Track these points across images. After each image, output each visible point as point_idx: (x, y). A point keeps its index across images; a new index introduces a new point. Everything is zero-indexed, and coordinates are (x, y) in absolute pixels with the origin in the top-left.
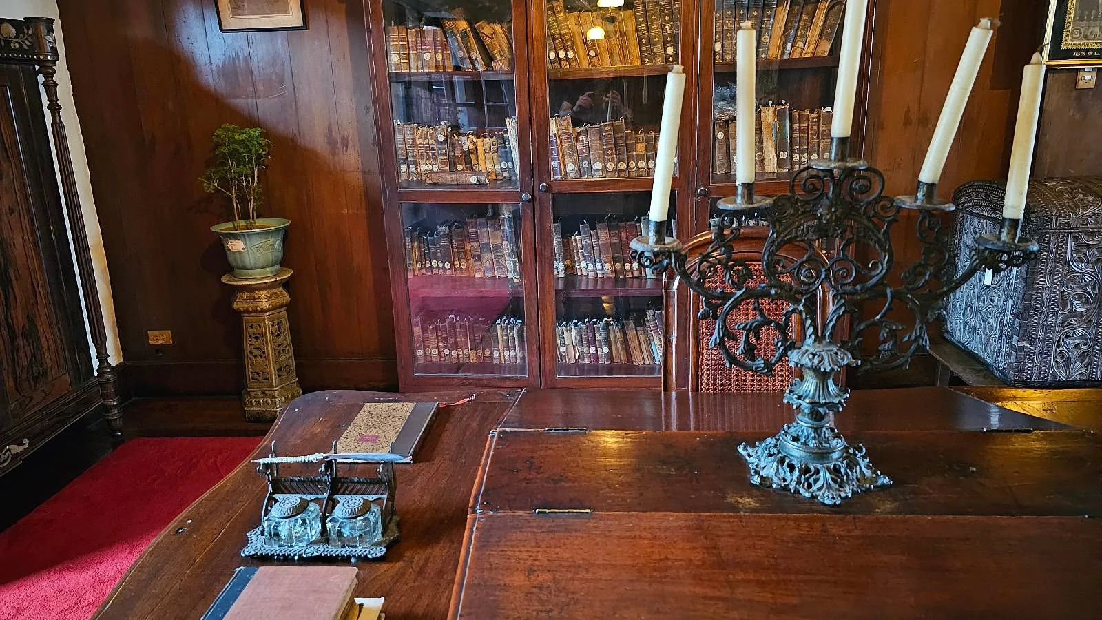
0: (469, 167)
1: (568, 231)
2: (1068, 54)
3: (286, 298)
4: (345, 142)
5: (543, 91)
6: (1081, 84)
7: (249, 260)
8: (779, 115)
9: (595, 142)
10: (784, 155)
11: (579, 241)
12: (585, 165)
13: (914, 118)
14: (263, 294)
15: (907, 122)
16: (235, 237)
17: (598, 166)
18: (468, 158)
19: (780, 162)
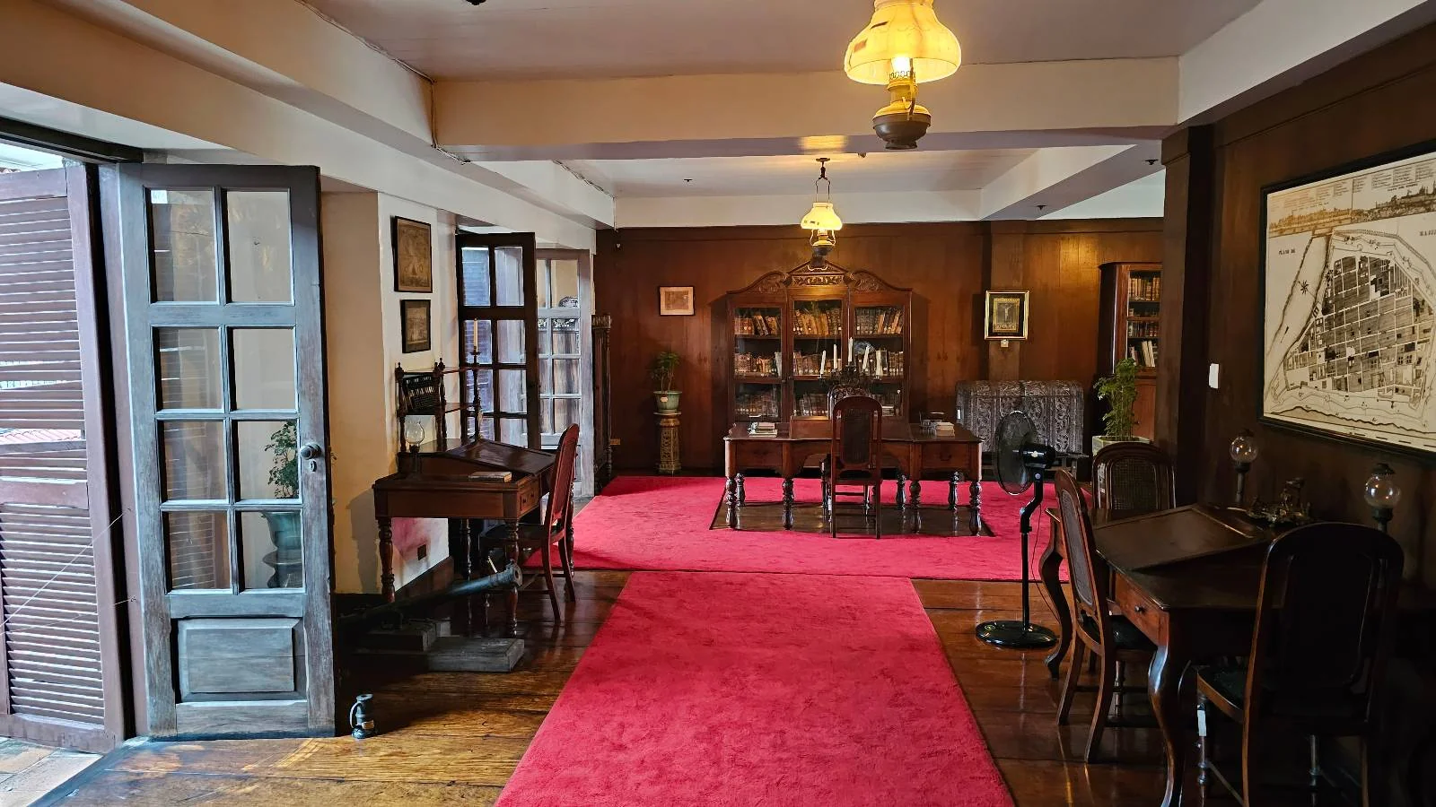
0: (758, 370)
1: (799, 398)
2: (996, 334)
3: (678, 423)
4: (705, 360)
5: (792, 343)
6: (1002, 346)
7: (669, 406)
8: (883, 354)
9: (811, 362)
10: (885, 369)
11: (803, 402)
12: (806, 371)
13: (942, 356)
14: (672, 420)
15: (939, 358)
16: (664, 396)
17: (811, 371)
18: (758, 368)
19: (884, 372)
